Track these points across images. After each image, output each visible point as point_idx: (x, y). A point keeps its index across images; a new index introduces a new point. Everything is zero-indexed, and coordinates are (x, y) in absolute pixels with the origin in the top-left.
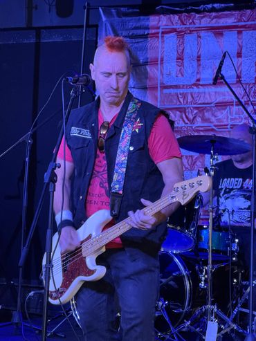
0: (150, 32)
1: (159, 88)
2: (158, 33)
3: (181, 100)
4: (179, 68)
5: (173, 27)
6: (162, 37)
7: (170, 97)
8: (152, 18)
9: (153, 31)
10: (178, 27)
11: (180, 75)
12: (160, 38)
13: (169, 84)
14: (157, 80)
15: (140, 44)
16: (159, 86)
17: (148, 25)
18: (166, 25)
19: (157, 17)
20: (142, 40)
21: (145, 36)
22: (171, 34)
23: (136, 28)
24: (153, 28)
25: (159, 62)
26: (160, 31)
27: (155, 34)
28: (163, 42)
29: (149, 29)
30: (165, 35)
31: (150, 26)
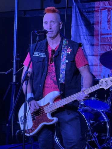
0: (95, 10)
1: (99, 35)
2: (99, 10)
3: (110, 40)
4: (108, 26)
5: (106, 7)
6: (101, 11)
7: (105, 39)
8: (96, 3)
9: (97, 9)
10: (108, 7)
11: (109, 29)
12: (100, 12)
13: (104, 33)
14: (99, 31)
15: (91, 15)
16: (99, 34)
17: (94, 6)
18: (102, 6)
19: (98, 3)
20: (92, 13)
21: (93, 12)
22: (105, 10)
23: (89, 8)
24: (97, 7)
25: (99, 23)
26: (100, 9)
27: (97, 10)
28: (101, 14)
29: (95, 8)
30: (102, 11)
31: (95, 7)
